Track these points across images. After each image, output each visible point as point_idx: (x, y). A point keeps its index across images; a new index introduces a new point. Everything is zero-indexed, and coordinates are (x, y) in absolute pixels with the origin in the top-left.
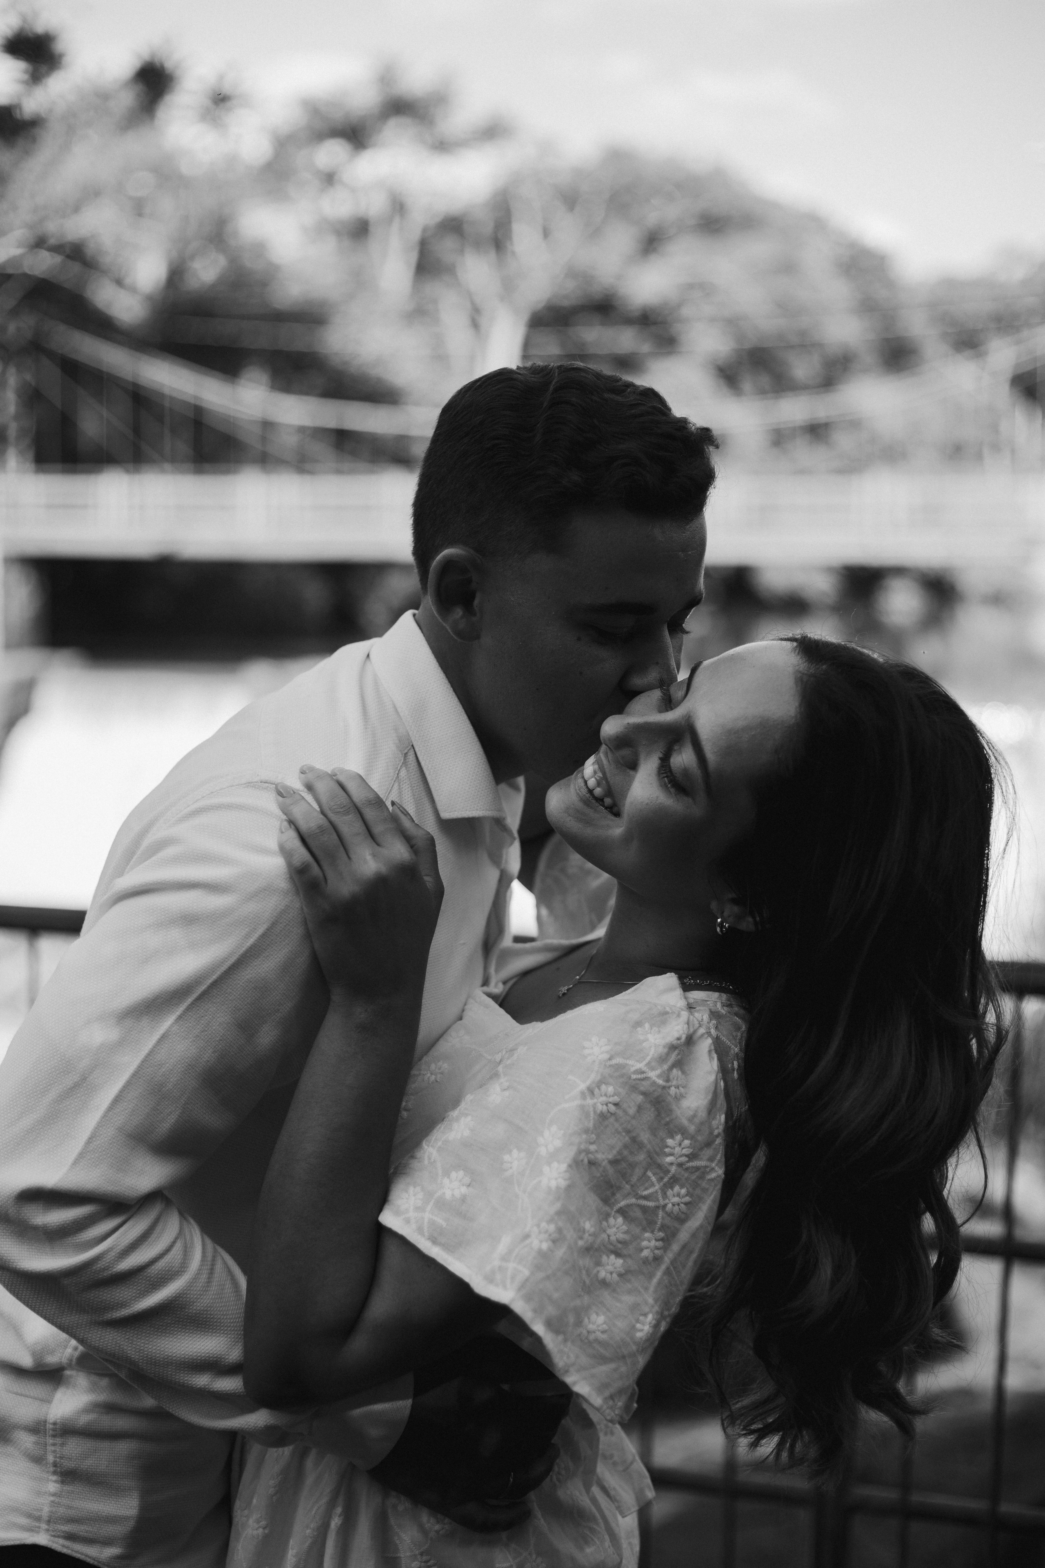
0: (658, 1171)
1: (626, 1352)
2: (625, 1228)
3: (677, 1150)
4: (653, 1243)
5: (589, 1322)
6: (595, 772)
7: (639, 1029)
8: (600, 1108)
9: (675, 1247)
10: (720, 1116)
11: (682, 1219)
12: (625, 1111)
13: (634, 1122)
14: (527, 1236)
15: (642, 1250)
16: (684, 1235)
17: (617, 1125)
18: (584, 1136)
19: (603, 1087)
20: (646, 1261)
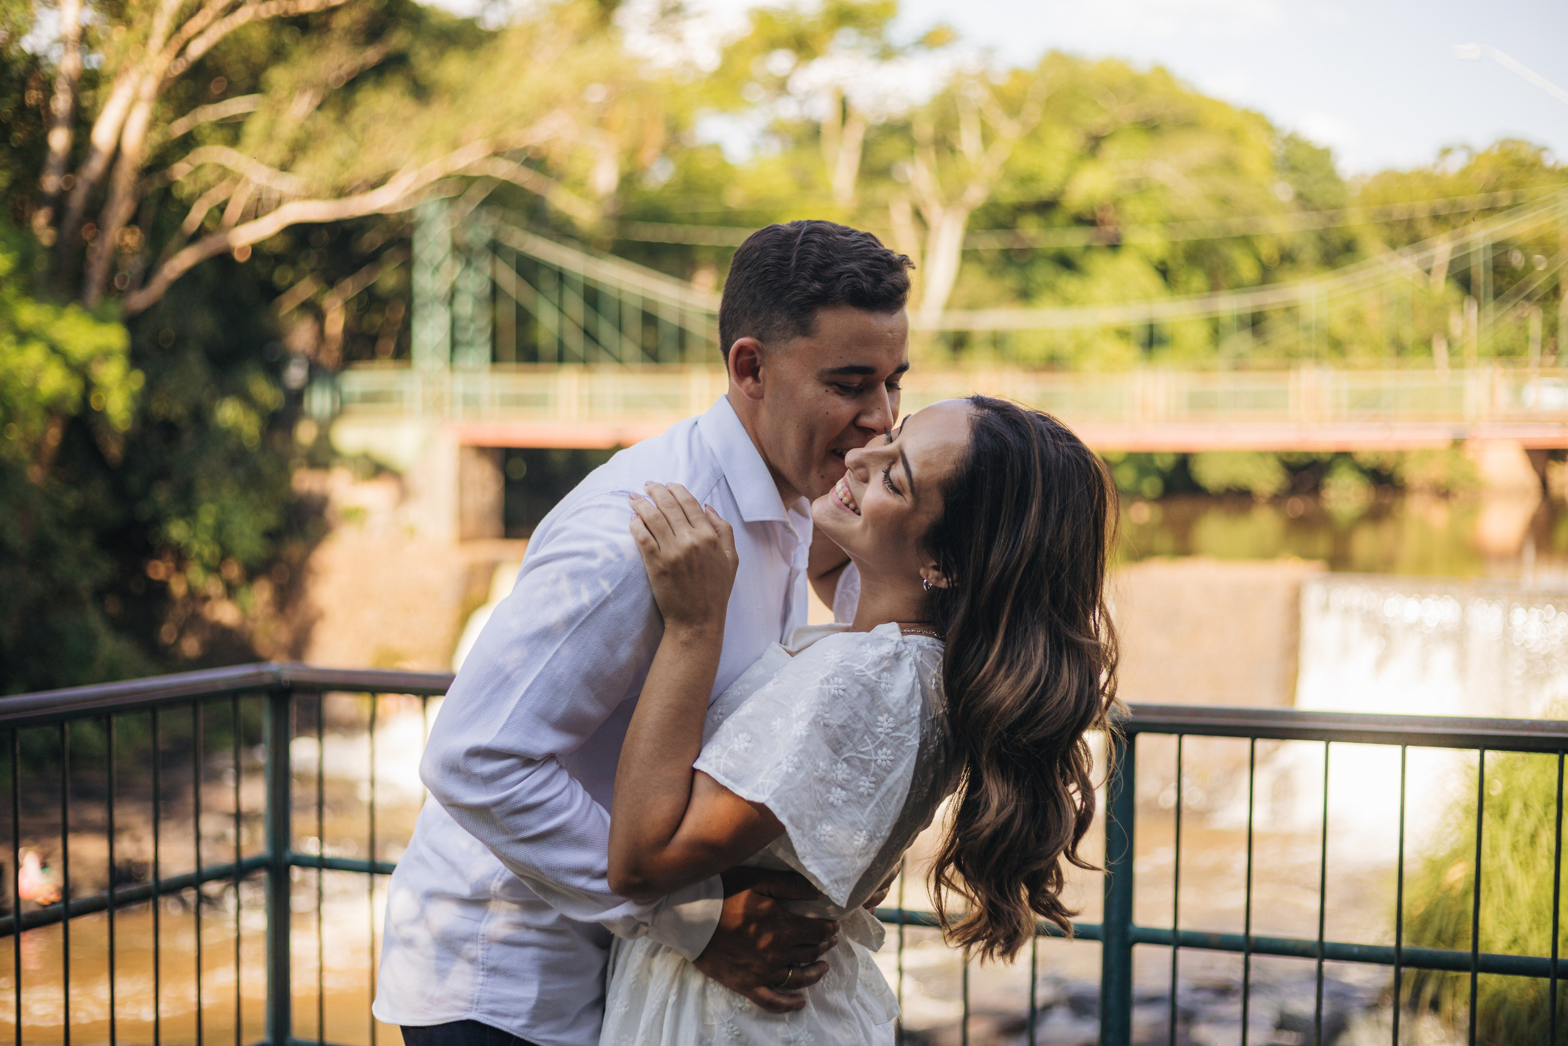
0: (872, 737)
1: (846, 853)
2: (848, 771)
3: (885, 724)
4: (867, 784)
5: (821, 829)
6: (843, 488)
7: (863, 646)
8: (833, 691)
9: (884, 789)
10: (916, 706)
11: (889, 771)
12: (850, 695)
13: (855, 702)
14: (780, 764)
15: (859, 787)
16: (890, 781)
17: (844, 704)
18: (821, 707)
19: (836, 679)
20: (861, 795)
